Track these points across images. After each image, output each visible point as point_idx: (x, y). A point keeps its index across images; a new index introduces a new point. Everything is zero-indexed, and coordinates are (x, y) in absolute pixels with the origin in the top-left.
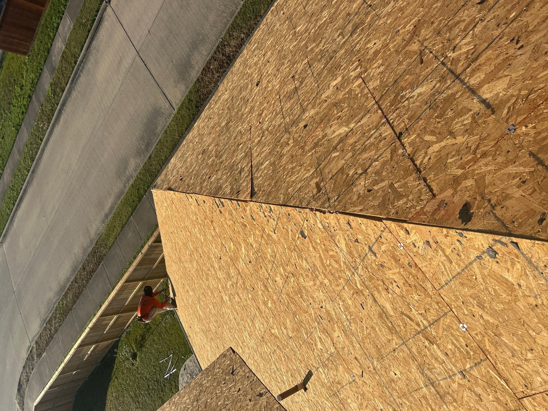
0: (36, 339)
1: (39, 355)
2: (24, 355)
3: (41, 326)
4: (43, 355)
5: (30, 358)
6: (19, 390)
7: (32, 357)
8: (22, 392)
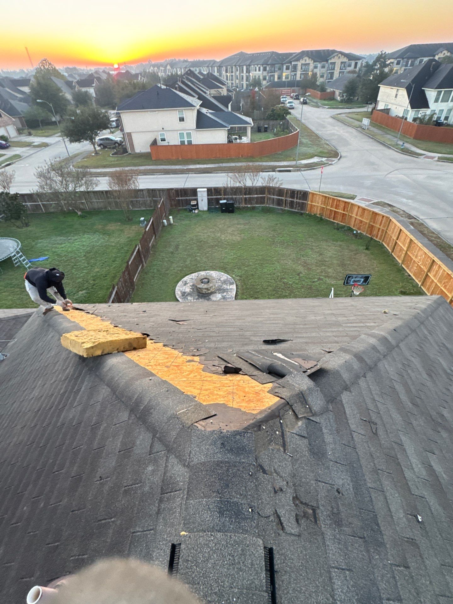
0: (425, 224)
1: (412, 224)
2: (413, 213)
3: (433, 229)
4: (412, 227)
5: (410, 217)
6: (388, 204)
7: (411, 219)
8: (386, 206)
